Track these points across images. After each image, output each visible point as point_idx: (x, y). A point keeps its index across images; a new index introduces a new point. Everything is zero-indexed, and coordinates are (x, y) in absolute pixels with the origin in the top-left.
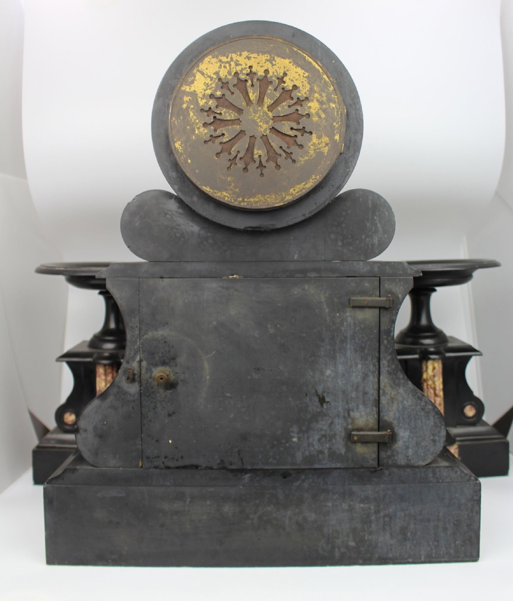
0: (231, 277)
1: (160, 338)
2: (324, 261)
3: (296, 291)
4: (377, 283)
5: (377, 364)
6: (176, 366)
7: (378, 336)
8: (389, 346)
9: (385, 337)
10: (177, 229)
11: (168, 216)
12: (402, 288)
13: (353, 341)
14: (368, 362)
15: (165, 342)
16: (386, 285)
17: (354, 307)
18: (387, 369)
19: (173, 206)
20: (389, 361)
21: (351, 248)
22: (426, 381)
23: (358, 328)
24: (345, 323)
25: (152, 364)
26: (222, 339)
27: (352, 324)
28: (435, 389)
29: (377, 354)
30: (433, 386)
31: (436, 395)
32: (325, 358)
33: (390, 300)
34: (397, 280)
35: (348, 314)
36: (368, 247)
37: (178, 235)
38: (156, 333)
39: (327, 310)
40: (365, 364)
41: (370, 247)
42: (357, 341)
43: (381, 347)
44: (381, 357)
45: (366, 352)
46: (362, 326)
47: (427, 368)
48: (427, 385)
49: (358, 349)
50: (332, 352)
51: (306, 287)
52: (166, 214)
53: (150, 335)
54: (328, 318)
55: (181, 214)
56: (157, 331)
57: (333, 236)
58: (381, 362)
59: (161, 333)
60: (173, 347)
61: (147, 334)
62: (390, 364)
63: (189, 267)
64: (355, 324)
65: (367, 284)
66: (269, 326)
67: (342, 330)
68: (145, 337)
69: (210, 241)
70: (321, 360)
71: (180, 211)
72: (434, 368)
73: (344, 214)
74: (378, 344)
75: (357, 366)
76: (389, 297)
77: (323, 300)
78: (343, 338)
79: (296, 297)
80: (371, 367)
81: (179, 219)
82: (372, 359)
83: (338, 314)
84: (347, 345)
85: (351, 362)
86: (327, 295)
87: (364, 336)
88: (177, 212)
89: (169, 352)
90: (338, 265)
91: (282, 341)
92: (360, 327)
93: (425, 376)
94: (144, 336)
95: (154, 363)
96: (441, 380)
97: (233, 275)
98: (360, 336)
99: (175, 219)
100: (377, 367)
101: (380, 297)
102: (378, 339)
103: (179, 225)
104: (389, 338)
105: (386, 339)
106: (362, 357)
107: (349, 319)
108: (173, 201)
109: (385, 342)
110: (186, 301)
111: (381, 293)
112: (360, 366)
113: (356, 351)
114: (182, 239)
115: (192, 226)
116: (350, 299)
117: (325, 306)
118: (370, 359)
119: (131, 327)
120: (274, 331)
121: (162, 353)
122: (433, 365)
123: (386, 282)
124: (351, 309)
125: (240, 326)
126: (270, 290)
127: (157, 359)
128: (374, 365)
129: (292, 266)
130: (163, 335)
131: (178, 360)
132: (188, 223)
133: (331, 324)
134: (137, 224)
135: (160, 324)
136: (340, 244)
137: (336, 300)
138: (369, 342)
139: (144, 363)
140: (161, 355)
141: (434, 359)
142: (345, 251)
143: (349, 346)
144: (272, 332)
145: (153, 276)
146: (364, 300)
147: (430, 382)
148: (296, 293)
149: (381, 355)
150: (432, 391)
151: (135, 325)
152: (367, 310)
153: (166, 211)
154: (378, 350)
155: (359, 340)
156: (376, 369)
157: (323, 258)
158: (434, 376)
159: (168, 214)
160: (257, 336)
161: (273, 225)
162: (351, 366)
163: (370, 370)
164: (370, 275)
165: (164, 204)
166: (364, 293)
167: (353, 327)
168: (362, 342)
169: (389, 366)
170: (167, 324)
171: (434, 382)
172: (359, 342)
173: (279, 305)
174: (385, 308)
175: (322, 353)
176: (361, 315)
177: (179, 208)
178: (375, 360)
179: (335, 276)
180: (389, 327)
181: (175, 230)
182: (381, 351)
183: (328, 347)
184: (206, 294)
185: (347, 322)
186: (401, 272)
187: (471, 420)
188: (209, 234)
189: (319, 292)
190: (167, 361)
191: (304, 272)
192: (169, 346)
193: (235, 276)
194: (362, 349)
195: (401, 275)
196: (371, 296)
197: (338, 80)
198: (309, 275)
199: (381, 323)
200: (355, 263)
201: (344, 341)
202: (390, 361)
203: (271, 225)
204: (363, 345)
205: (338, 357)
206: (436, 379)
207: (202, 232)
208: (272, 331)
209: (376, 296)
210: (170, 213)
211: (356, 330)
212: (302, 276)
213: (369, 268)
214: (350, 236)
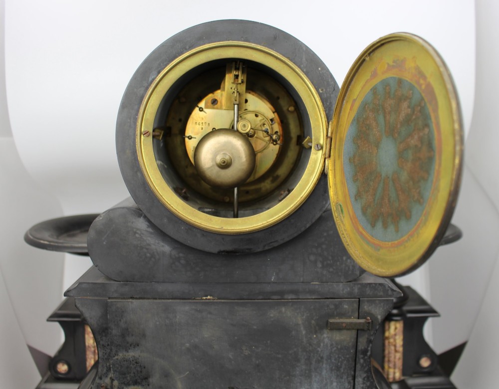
0: (205, 298)
1: (131, 359)
2: (302, 283)
3: (273, 314)
4: (356, 305)
5: (352, 381)
6: (148, 385)
7: (355, 356)
8: (365, 365)
9: (362, 356)
10: (147, 249)
11: (137, 235)
12: (381, 309)
13: (329, 361)
14: (343, 380)
15: (136, 363)
16: (365, 307)
17: (332, 329)
18: (362, 386)
19: (141, 224)
20: (364, 379)
21: (331, 270)
22: (388, 338)
23: (335, 349)
24: (322, 345)
25: (124, 383)
26: (196, 360)
27: (329, 345)
28: (395, 346)
29: (353, 373)
30: (394, 343)
31: (396, 351)
32: (300, 377)
33: (369, 323)
34: (377, 302)
35: (325, 335)
36: (349, 268)
37: (148, 255)
38: (127, 354)
39: (304, 332)
40: (340, 382)
41: (351, 267)
42: (333, 361)
43: (357, 366)
44: (356, 375)
45: (342, 371)
46: (339, 347)
47: (389, 327)
48: (389, 342)
49: (334, 368)
50: (307, 372)
51: (283, 309)
52: (135, 233)
53: (121, 355)
54: (305, 340)
55: (151, 233)
56: (128, 352)
57: (312, 258)
58: (356, 380)
59: (132, 354)
60: (144, 367)
61: (118, 355)
62: (365, 382)
63: (160, 288)
64: (332, 345)
65: (346, 306)
66: (244, 348)
67: (318, 351)
68: (116, 357)
69: (183, 262)
70: (296, 379)
71: (150, 230)
72: (396, 328)
73: (325, 234)
74: (354, 363)
75: (332, 384)
76: (368, 320)
77: (300, 322)
78: (319, 358)
79: (272, 319)
80: (346, 385)
81: (149, 238)
82: (347, 378)
83: (315, 336)
84: (322, 365)
85: (326, 380)
86: (304, 317)
87: (340, 356)
88: (146, 231)
89: (141, 372)
90: (317, 287)
91: (257, 362)
92: (337, 347)
93: (387, 334)
94: (114, 357)
95: (126, 383)
96: (401, 337)
97: (207, 296)
98: (337, 356)
99: (145, 238)
100: (352, 384)
101: (358, 318)
102: (354, 358)
103: (149, 245)
104: (366, 357)
105: (363, 358)
106: (338, 376)
107: (326, 340)
108: (141, 220)
109: (362, 361)
110: (158, 323)
111: (360, 314)
112: (335, 384)
113: (331, 370)
114: (153, 259)
115: (163, 246)
116: (328, 321)
117: (302, 328)
118: (345, 377)
119: (103, 345)
120: (249, 353)
121: (134, 373)
122: (395, 325)
123: (366, 303)
124: (328, 331)
125: (214, 348)
126: (246, 314)
127: (129, 378)
128: (349, 383)
129: (268, 288)
130: (134, 357)
131: (150, 380)
132: (158, 243)
133: (308, 345)
134: (105, 243)
135: (131, 345)
136: (320, 265)
137: (313, 322)
138: (345, 362)
139: (116, 383)
140: (132, 375)
141: (396, 321)
142: (325, 272)
143: (324, 365)
144: (246, 354)
145: (123, 297)
146: (342, 323)
147: (392, 340)
148: (272, 315)
149: (357, 373)
150: (393, 348)
151: (107, 344)
152: (345, 332)
153: (135, 230)
154: (353, 369)
155: (335, 360)
156: (351, 386)
157: (302, 280)
158: (395, 335)
159: (138, 233)
160: (232, 358)
161: (250, 249)
162: (326, 384)
163: (345, 387)
164: (349, 297)
165: (132, 223)
166: (341, 315)
167: (329, 348)
168: (339, 362)
169: (364, 383)
170: (138, 345)
171: (395, 340)
172: (335, 362)
173: (255, 327)
174: (363, 330)
175: (298, 372)
176: (338, 336)
177: (148, 227)
178: (350, 379)
179: (313, 297)
180: (366, 347)
181: (145, 250)
182: (357, 369)
183: (304, 367)
184: (178, 317)
185: (324, 343)
186: (381, 293)
187: (426, 370)
188: (181, 255)
189: (296, 314)
190: (139, 381)
191: (281, 293)
192: (140, 366)
193: (209, 297)
194: (338, 368)
195: (381, 297)
196: (350, 317)
197: (324, 90)
198: (286, 297)
199: (359, 344)
200: (335, 285)
201: (320, 361)
202: (366, 379)
203: (247, 249)
204: (339, 364)
205: (313, 376)
206: (397, 337)
207: (174, 253)
208: (247, 352)
209: (354, 318)
210: (138, 232)
211: (333, 351)
212: (279, 297)
213: (349, 289)
214: (330, 258)
